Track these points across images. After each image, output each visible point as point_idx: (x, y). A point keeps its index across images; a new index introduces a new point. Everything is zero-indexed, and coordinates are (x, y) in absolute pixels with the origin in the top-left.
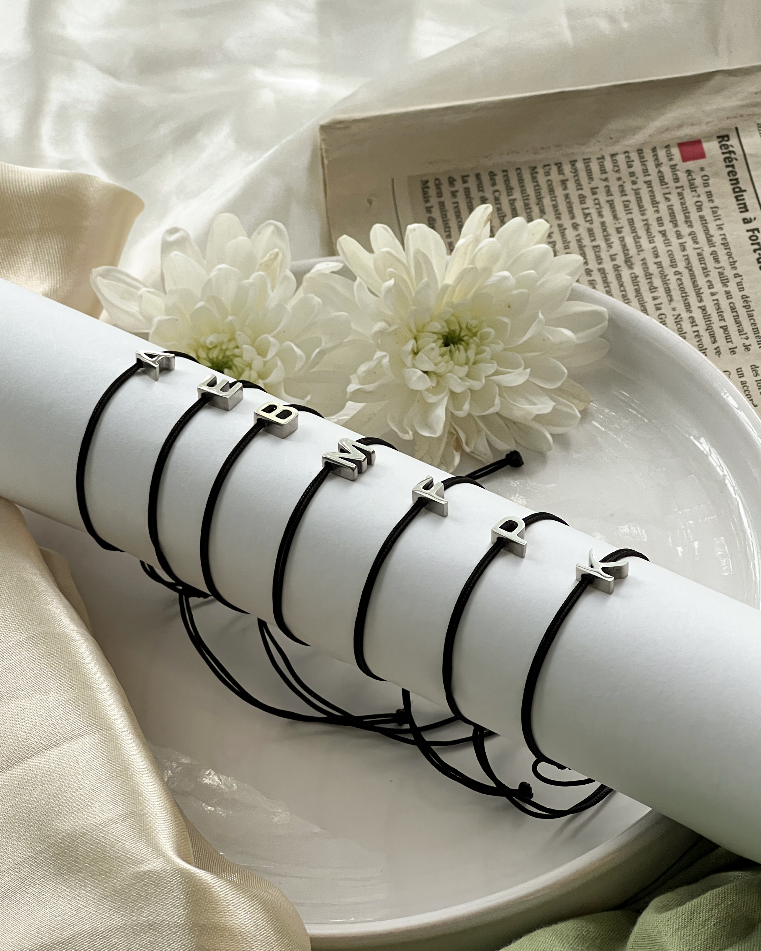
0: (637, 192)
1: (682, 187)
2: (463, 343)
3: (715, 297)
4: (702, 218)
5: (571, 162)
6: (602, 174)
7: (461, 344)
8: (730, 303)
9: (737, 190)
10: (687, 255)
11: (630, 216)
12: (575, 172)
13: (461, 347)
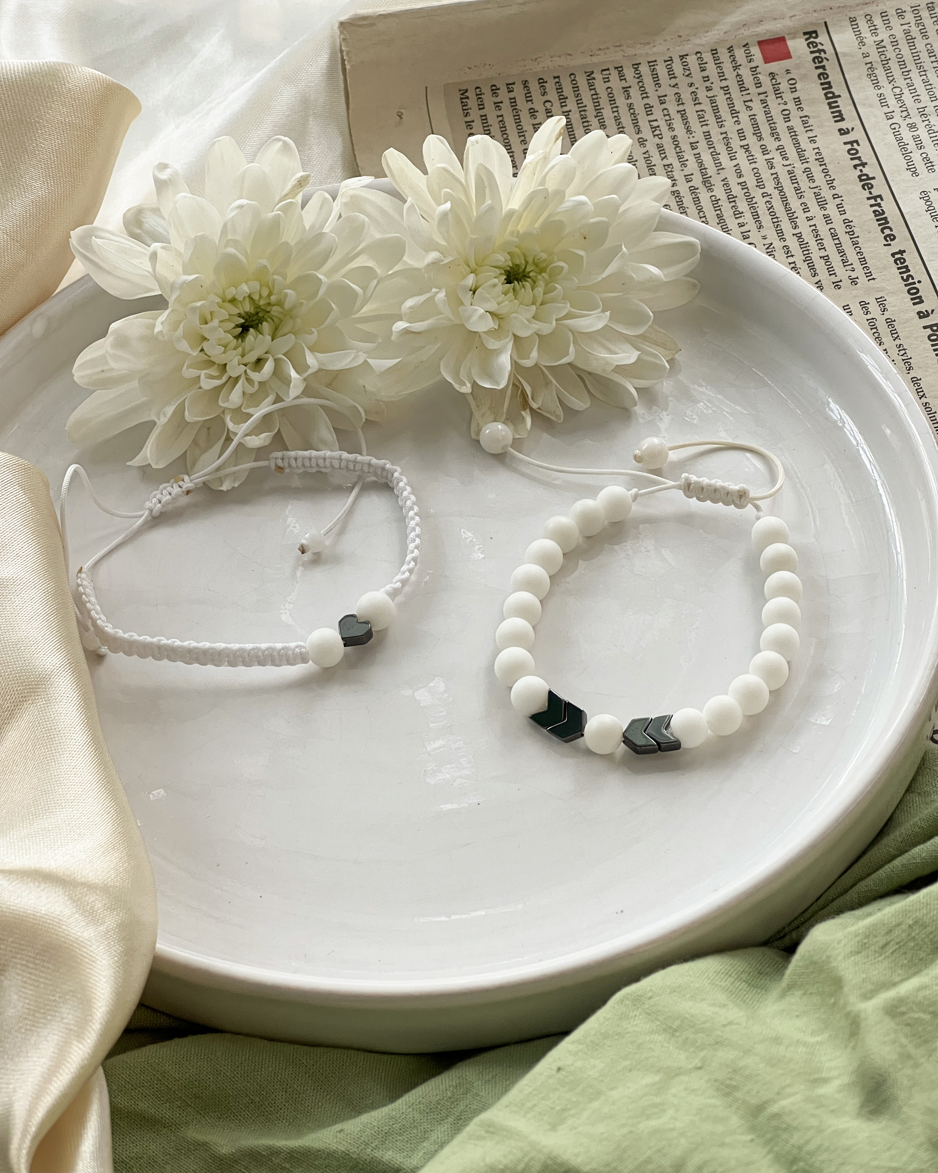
0: (712, 100)
1: (766, 93)
2: (528, 279)
3: (812, 223)
4: (790, 128)
5: (633, 65)
6: (671, 78)
7: (526, 281)
8: (830, 229)
9: (830, 95)
10: (776, 173)
11: (705, 129)
12: (638, 78)
13: (528, 285)
